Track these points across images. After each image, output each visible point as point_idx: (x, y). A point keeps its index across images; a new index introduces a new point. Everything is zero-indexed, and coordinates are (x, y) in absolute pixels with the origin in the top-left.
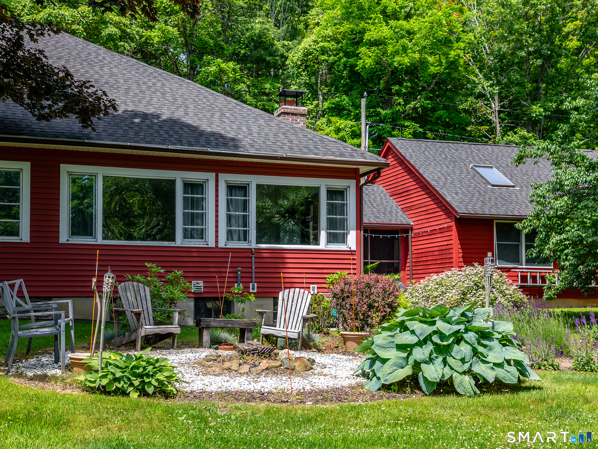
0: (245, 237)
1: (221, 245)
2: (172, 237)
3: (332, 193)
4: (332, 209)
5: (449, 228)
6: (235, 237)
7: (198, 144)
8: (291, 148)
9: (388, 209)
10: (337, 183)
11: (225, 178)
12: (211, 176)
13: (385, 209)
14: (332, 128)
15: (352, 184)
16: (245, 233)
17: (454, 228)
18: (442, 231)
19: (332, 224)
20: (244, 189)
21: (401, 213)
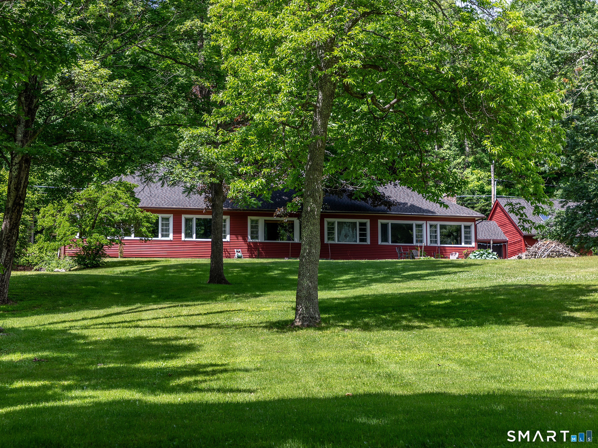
0: (436, 242)
1: (428, 245)
2: (412, 243)
3: (466, 227)
4: (466, 233)
5: (521, 241)
6: (433, 242)
7: (421, 212)
8: (451, 212)
9: (497, 233)
10: (468, 224)
11: (429, 223)
12: (424, 222)
13: (495, 233)
14: (475, 176)
15: (473, 224)
16: (436, 241)
17: (523, 240)
18: (518, 242)
19: (466, 238)
20: (436, 226)
21: (503, 234)
